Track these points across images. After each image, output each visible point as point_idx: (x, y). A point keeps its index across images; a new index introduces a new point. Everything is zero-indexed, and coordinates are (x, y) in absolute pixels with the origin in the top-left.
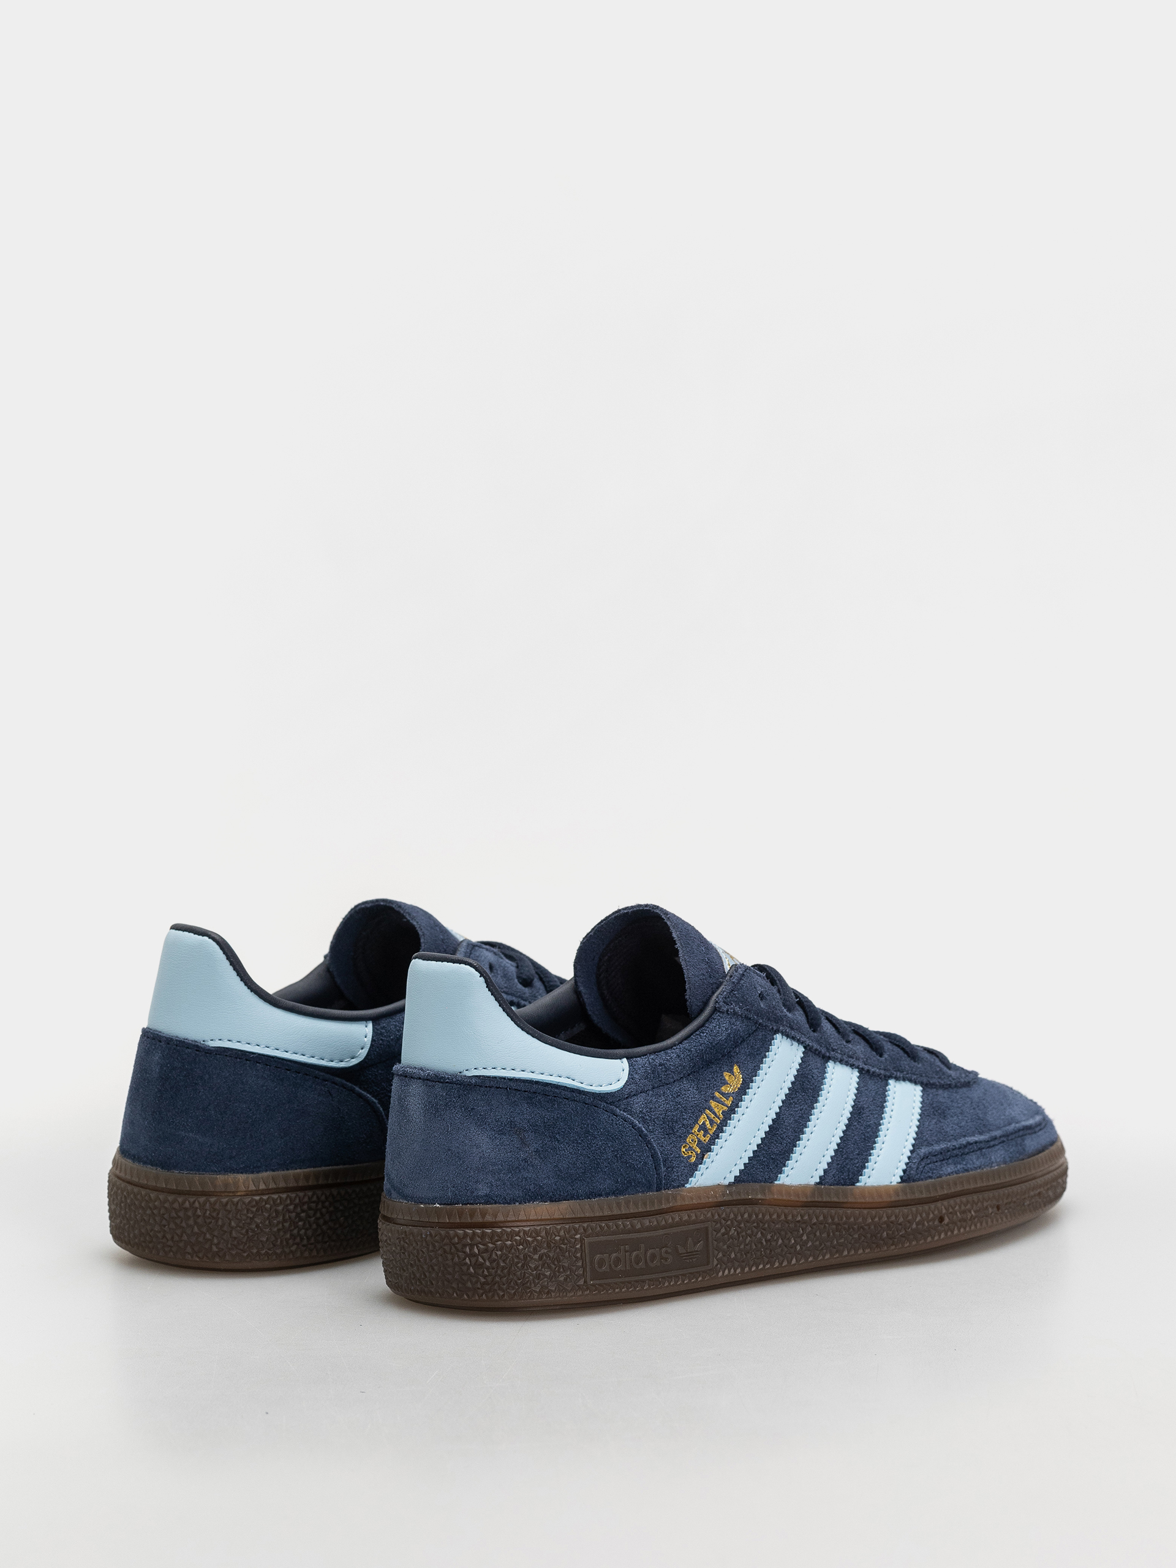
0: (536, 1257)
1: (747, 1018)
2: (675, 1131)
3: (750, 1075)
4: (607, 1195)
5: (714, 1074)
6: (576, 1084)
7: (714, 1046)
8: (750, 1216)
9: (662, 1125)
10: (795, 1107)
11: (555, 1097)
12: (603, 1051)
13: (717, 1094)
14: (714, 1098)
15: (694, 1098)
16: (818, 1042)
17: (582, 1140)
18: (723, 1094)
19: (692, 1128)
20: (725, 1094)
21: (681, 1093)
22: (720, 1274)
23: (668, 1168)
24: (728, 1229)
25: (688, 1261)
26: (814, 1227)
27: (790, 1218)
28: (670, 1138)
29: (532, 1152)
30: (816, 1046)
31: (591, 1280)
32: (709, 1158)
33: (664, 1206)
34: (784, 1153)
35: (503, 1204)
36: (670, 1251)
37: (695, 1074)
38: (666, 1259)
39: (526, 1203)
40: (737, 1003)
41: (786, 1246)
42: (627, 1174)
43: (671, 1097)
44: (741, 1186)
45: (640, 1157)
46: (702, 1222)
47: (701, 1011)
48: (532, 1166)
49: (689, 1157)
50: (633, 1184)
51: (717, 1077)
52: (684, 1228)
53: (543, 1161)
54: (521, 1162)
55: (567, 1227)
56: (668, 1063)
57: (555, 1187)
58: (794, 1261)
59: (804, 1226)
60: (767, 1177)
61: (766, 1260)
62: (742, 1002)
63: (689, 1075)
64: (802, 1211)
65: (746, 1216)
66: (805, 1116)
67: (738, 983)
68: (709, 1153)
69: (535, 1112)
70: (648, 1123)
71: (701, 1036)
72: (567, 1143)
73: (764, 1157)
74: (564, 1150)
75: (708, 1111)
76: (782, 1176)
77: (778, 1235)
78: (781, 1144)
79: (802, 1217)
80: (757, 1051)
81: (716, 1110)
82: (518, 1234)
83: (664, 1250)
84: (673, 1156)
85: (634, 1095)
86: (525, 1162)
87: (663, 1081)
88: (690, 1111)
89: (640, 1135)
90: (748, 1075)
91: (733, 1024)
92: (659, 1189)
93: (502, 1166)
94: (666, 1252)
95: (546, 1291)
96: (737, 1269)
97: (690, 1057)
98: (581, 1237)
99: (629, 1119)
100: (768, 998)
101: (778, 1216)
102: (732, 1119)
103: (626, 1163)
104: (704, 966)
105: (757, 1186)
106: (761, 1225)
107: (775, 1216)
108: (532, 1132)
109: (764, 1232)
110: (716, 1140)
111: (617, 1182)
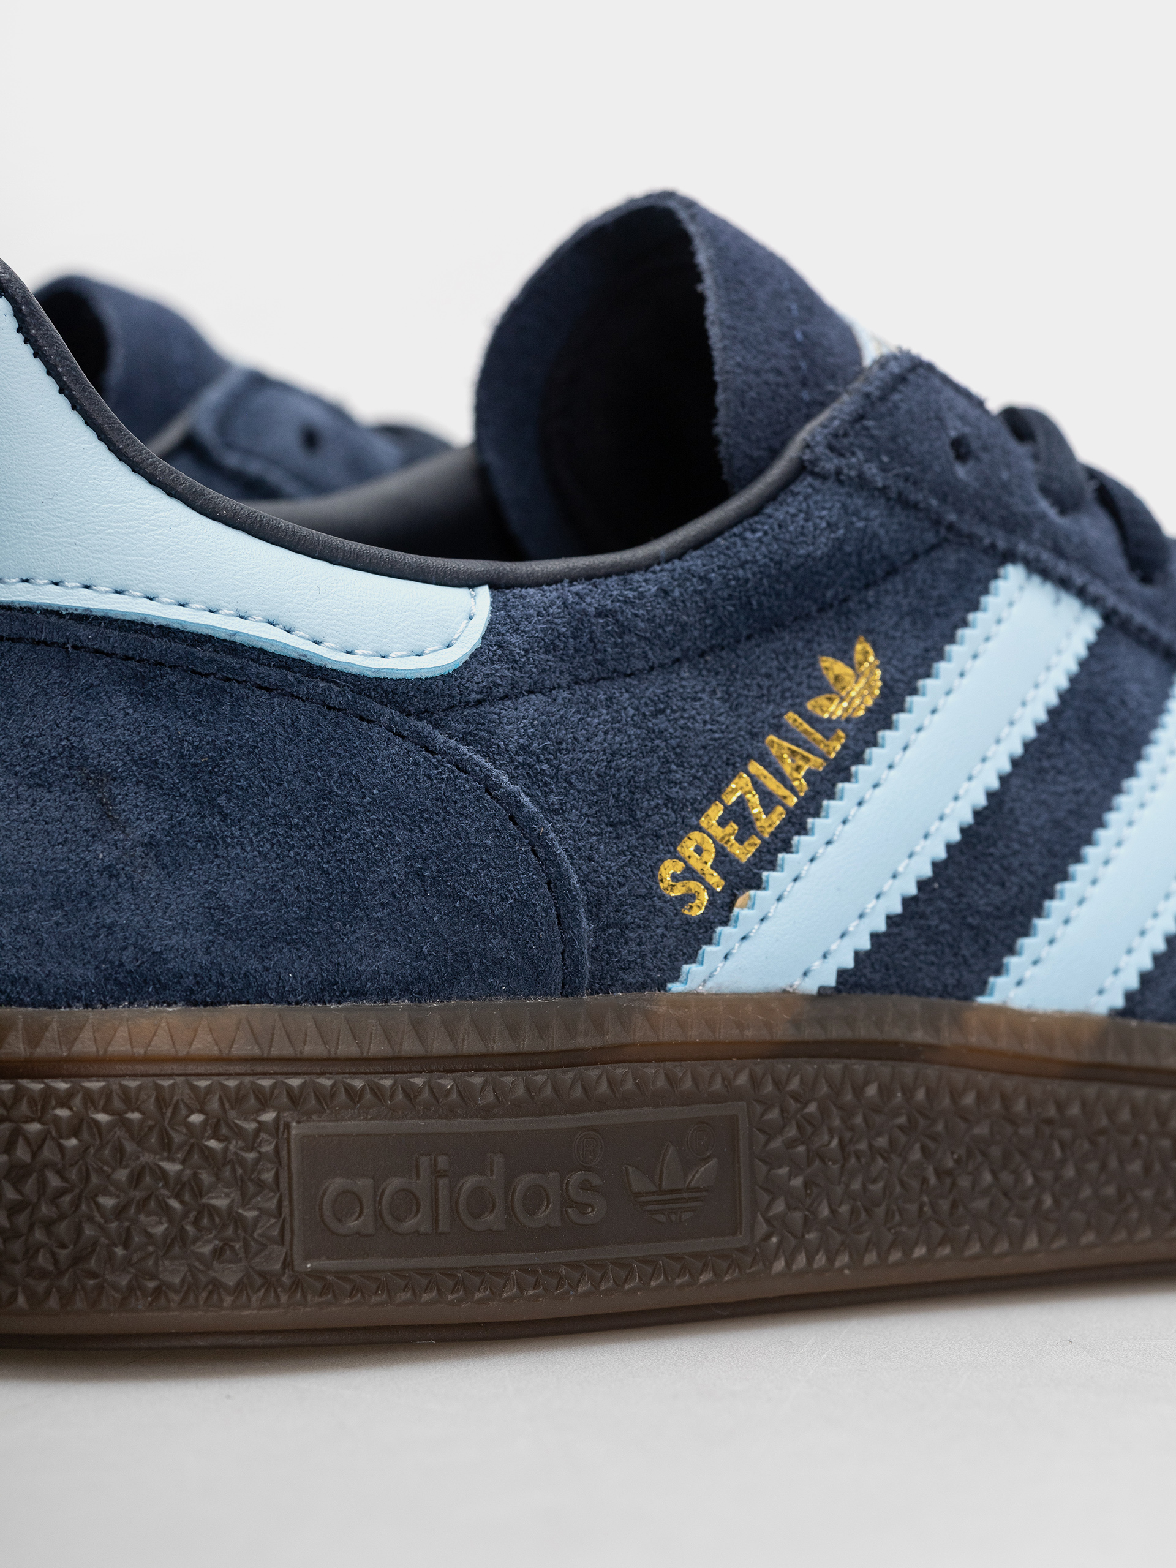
0: (122, 1175)
1: (903, 501)
2: (639, 814)
3: (910, 673)
4: (385, 994)
5: (787, 659)
6: (297, 644)
7: (788, 575)
8: (885, 1092)
9: (593, 793)
10: (1055, 782)
11: (228, 680)
12: (410, 558)
13: (791, 717)
14: (779, 729)
15: (714, 722)
16: (1150, 607)
17: (306, 819)
18: (813, 720)
19: (700, 812)
20: (819, 720)
21: (668, 706)
22: (780, 1265)
23: (608, 926)
24: (809, 1129)
25: (663, 1218)
26: (1102, 1140)
27: (1020, 1106)
28: (618, 837)
29: (133, 847)
30: (1140, 618)
31: (307, 1257)
32: (752, 907)
33: (581, 1042)
34: (1012, 914)
35: (33, 1005)
36: (596, 1181)
37: (724, 654)
38: (582, 1208)
39: (105, 1006)
40: (873, 454)
41: (1006, 1194)
42: (455, 933)
43: (631, 711)
44: (858, 1002)
45: (504, 883)
46: (715, 1099)
47: (759, 471)
48: (133, 889)
49: (688, 898)
50: (476, 966)
51: (795, 667)
52: (647, 1114)
53: (169, 875)
54: (96, 876)
55: (232, 1083)
56: (629, 611)
57: (205, 960)
58: (1032, 1242)
59: (1066, 1134)
60: (951, 981)
61: (938, 1232)
62: (889, 453)
63: (702, 654)
64: (1063, 1089)
65: (872, 1090)
66: (1087, 810)
67: (883, 399)
68: (752, 892)
69: (153, 723)
70: (546, 784)
71: (744, 539)
72: (253, 824)
73: (942, 920)
74: (241, 844)
75: (755, 767)
76: (999, 983)
77: (979, 1158)
78: (1003, 885)
79: (1060, 1107)
80: (938, 605)
81: (787, 767)
82: (65, 1101)
83: (576, 1177)
84: (625, 890)
85: (506, 697)
86: (111, 876)
87: (611, 664)
88: (695, 761)
89: (512, 818)
90: (903, 672)
91: (856, 513)
92: (570, 989)
93: (34, 887)
94: (585, 1186)
95: (152, 1285)
96: (838, 1252)
97: (705, 600)
98: (277, 1119)
99: (477, 765)
100: (985, 457)
101: (980, 1098)
102: (838, 795)
103: (455, 896)
104: (784, 349)
105: (914, 1004)
106: (922, 1122)
107: (969, 1099)
108: (138, 783)
109: (931, 1145)
110: (780, 856)
111: (419, 955)
